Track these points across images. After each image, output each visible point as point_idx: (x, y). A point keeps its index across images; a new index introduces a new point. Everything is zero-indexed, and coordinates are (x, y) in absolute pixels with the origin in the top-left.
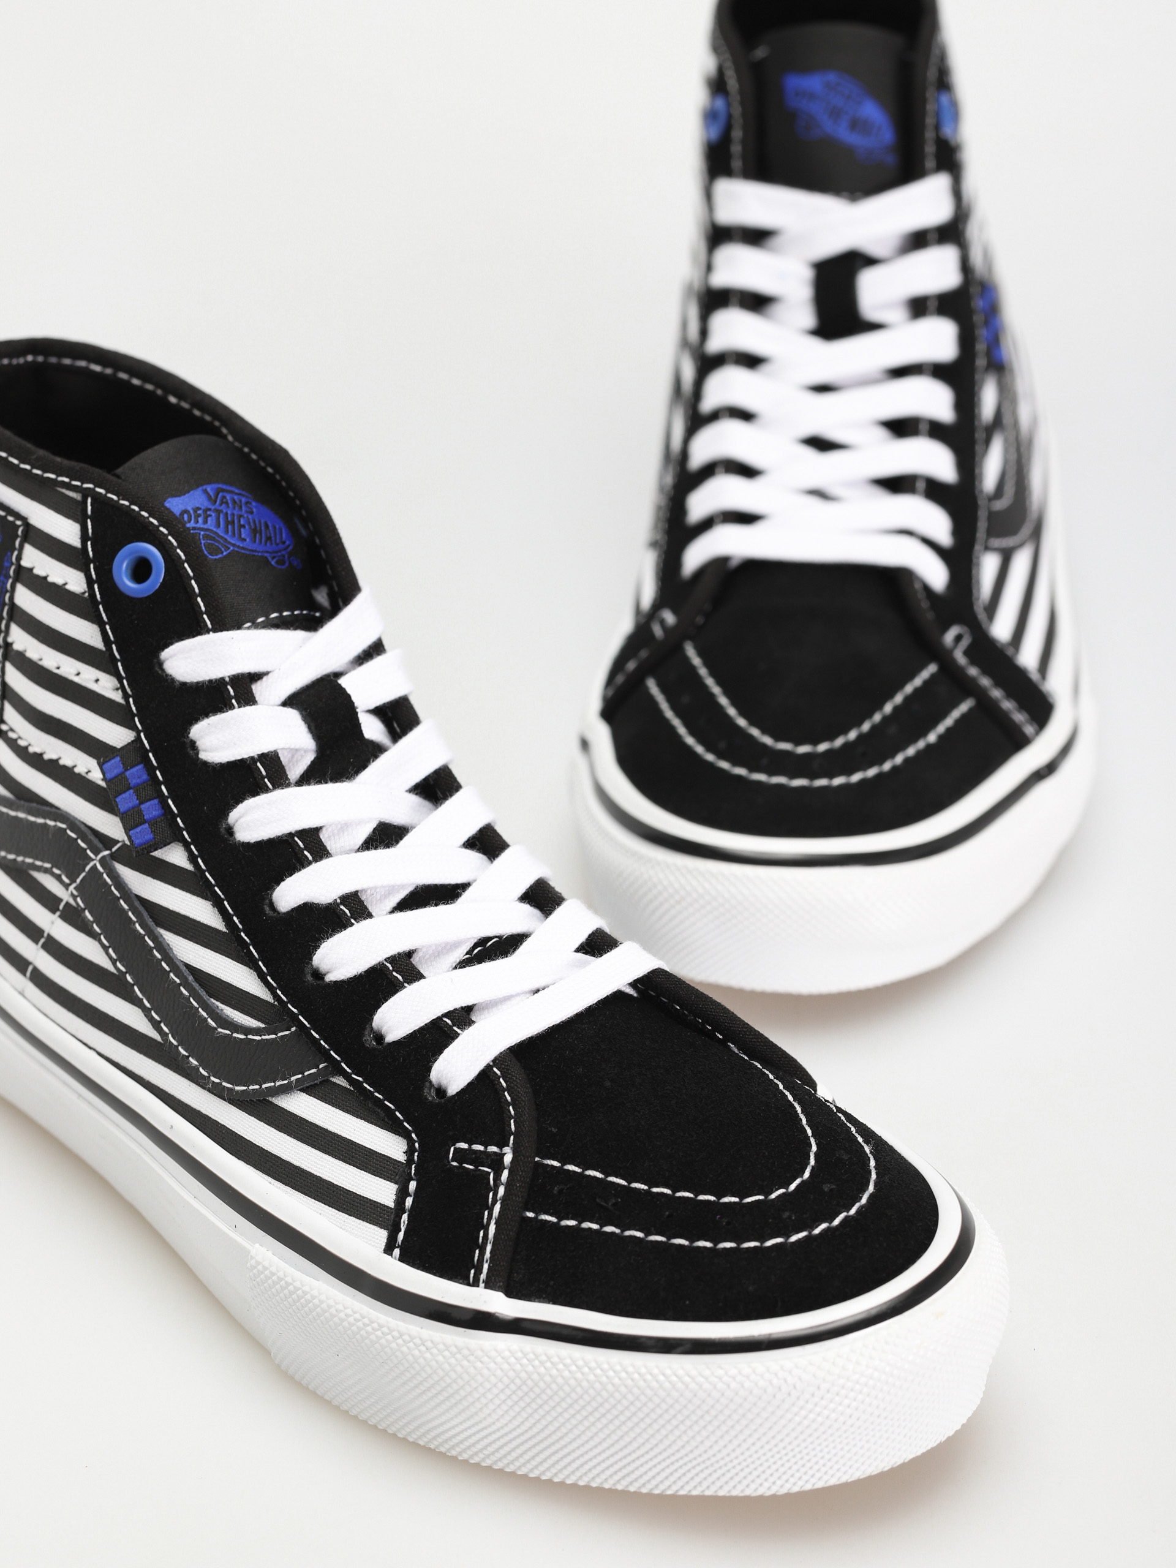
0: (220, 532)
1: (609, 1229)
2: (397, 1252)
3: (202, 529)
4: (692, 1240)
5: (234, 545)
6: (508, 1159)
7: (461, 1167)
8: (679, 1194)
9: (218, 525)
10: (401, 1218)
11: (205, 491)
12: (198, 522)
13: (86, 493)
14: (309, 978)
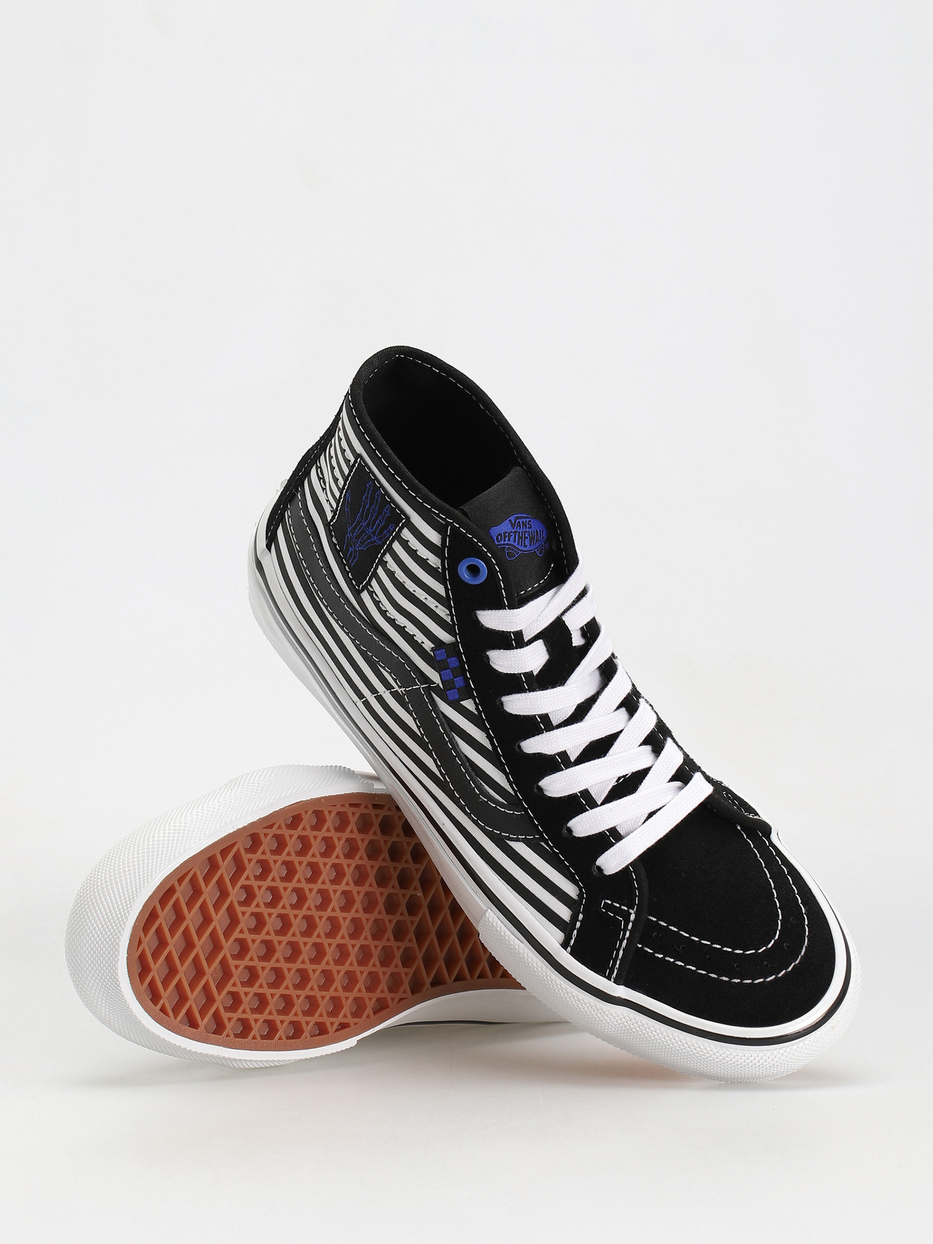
0: (516, 544)
1: (679, 963)
2: (569, 949)
3: (507, 544)
4: (719, 976)
5: (521, 550)
6: (633, 917)
7: (606, 913)
8: (714, 946)
9: (515, 541)
10: (573, 933)
11: (510, 521)
12: (505, 540)
13: (448, 523)
14: (536, 791)
